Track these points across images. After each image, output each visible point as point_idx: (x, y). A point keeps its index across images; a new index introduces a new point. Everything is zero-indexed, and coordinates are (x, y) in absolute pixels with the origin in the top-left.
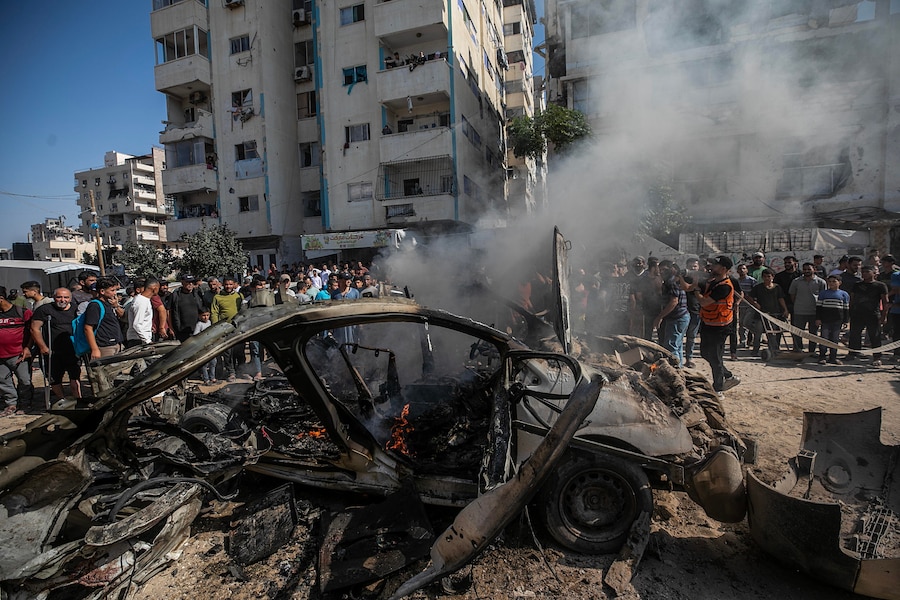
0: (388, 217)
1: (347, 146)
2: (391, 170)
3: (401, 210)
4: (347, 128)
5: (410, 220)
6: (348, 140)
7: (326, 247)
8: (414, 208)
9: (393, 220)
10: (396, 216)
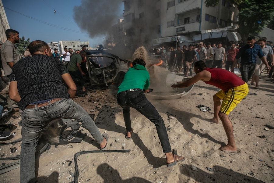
0: (177, 32)
1: (167, 9)
2: (180, 15)
3: (181, 29)
4: (168, 3)
5: (184, 32)
6: (168, 7)
7: (158, 42)
8: (185, 28)
9: (178, 33)
10: (179, 31)
